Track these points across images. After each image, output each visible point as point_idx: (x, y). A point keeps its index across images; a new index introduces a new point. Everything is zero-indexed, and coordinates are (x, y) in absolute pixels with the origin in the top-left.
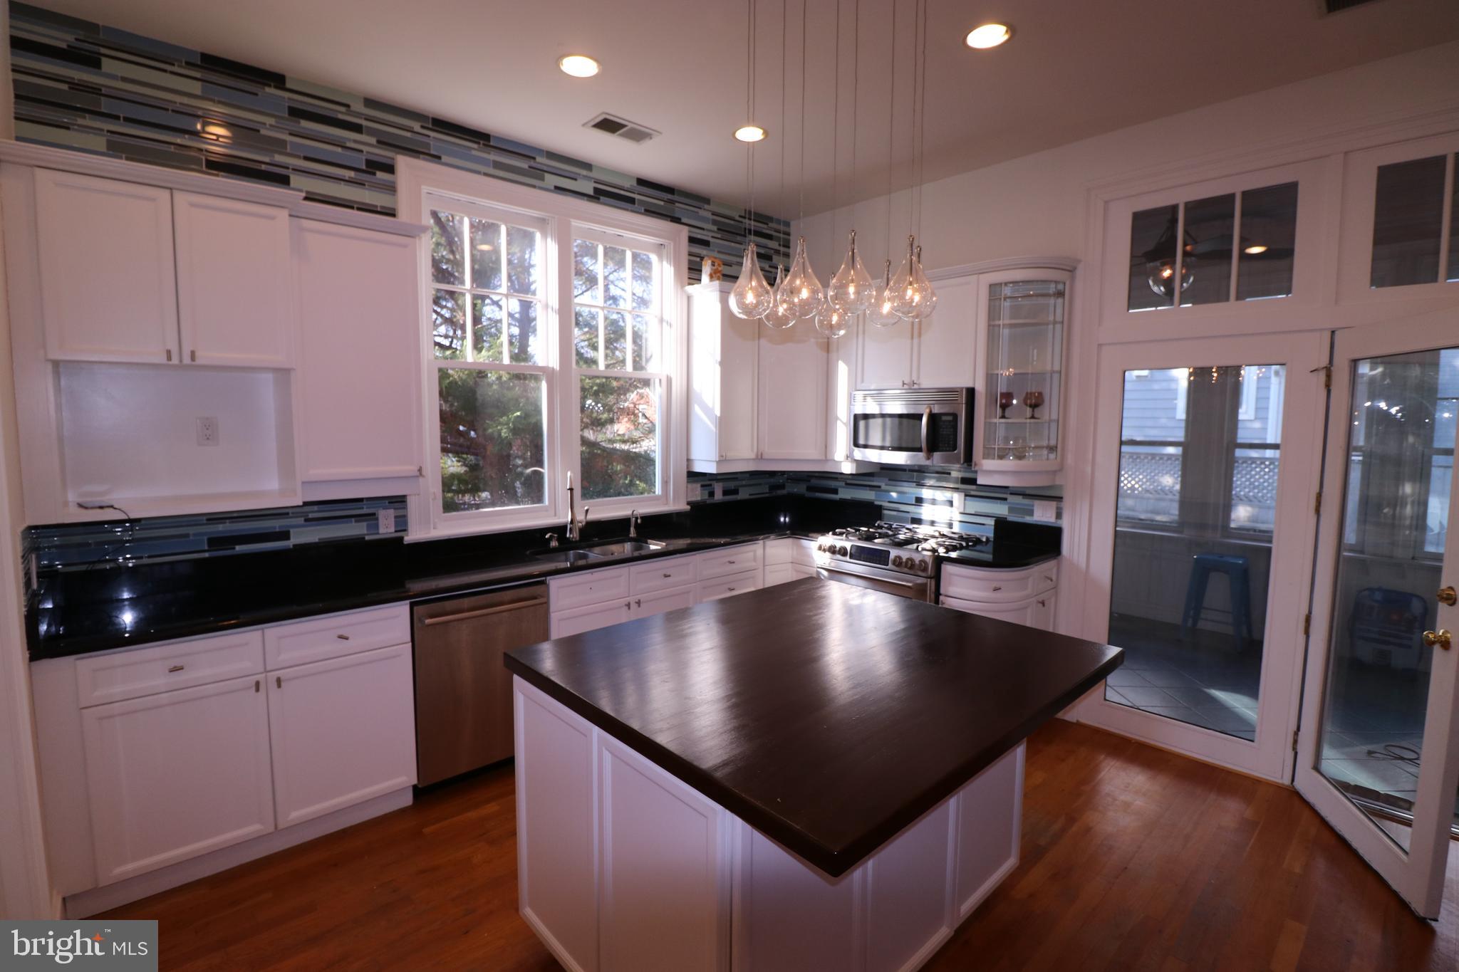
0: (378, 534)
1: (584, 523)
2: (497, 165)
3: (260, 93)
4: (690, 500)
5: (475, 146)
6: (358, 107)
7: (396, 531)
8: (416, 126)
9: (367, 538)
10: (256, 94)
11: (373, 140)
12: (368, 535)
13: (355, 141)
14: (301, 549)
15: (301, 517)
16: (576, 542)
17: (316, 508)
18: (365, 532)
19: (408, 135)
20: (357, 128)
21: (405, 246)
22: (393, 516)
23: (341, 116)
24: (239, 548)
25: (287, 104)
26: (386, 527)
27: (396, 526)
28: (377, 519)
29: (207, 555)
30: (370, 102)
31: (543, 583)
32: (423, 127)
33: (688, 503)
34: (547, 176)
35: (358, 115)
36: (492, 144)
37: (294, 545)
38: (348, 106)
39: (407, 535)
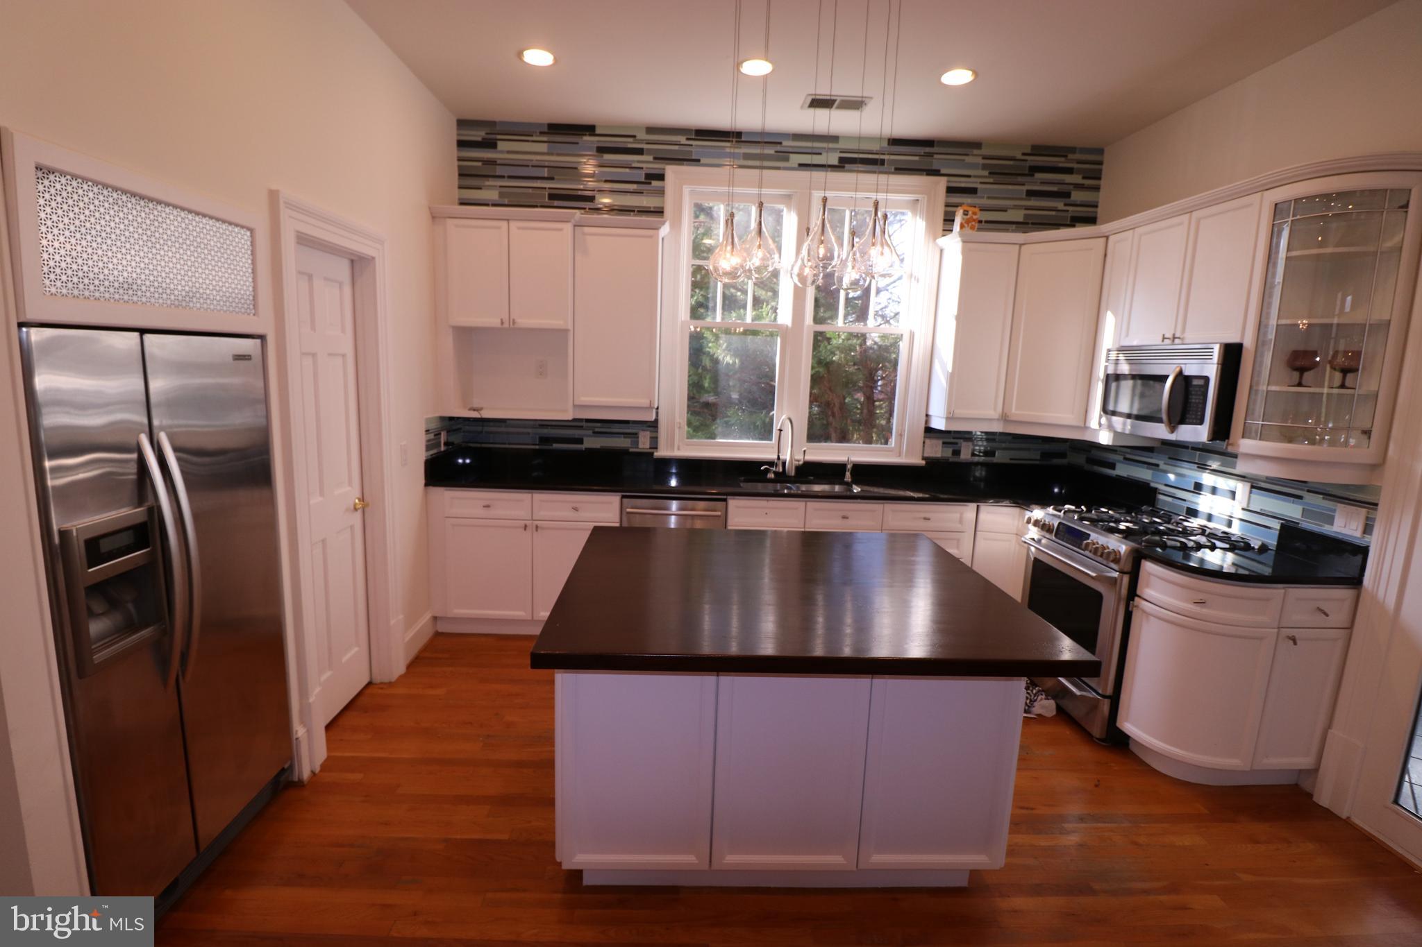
0: (638, 448)
1: (801, 463)
2: (747, 156)
3: (580, 142)
4: (926, 455)
5: (728, 144)
6: (642, 135)
7: (650, 448)
8: (683, 139)
9: (631, 450)
10: (577, 143)
11: (650, 158)
12: (632, 448)
13: (639, 162)
14: (591, 451)
15: (590, 430)
16: (791, 477)
17: (599, 425)
18: (630, 446)
19: (676, 148)
20: (639, 152)
21: (651, 237)
22: (648, 437)
23: (630, 146)
24: (556, 446)
25: (596, 146)
26: (644, 443)
27: (650, 445)
28: (638, 438)
29: (537, 447)
30: (651, 130)
31: (725, 500)
32: (688, 139)
33: (924, 458)
34: (792, 156)
35: (641, 141)
36: (743, 139)
37: (586, 449)
38: (634, 136)
39: (657, 452)
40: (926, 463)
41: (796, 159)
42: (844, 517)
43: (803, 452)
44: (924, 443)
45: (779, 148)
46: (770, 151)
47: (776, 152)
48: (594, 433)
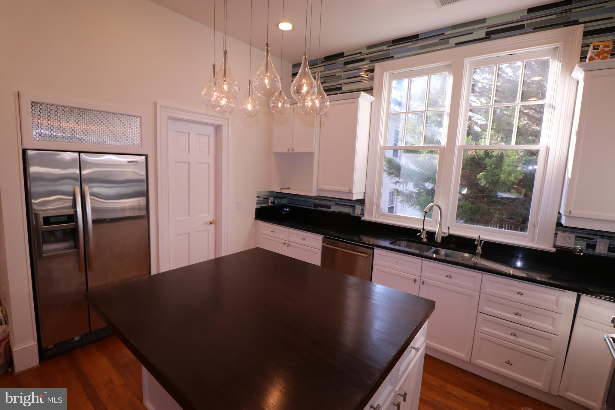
0: (355, 214)
1: (446, 235)
2: (421, 48)
3: (337, 62)
4: (558, 244)
5: (411, 43)
6: (365, 51)
7: (361, 215)
8: (385, 48)
9: (352, 214)
10: (336, 63)
11: (368, 62)
12: (352, 213)
13: (363, 65)
14: (334, 213)
15: (334, 202)
16: (437, 243)
17: (338, 200)
18: (351, 212)
19: (382, 53)
20: (363, 60)
22: (360, 208)
23: (359, 58)
24: (320, 209)
25: (343, 62)
26: (358, 212)
27: (361, 213)
28: (355, 208)
29: (313, 208)
30: (369, 47)
31: (373, 249)
32: (388, 47)
33: (555, 246)
35: (364, 54)
36: (419, 38)
37: (332, 211)
38: (361, 53)
39: (363, 217)
40: (556, 251)
41: (453, 41)
42: (449, 277)
43: (447, 228)
44: (556, 234)
45: (442, 37)
46: (437, 40)
47: (440, 40)
48: (336, 204)
